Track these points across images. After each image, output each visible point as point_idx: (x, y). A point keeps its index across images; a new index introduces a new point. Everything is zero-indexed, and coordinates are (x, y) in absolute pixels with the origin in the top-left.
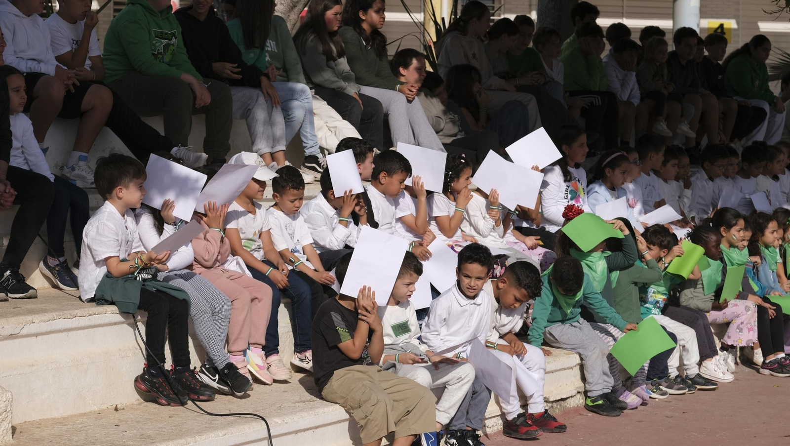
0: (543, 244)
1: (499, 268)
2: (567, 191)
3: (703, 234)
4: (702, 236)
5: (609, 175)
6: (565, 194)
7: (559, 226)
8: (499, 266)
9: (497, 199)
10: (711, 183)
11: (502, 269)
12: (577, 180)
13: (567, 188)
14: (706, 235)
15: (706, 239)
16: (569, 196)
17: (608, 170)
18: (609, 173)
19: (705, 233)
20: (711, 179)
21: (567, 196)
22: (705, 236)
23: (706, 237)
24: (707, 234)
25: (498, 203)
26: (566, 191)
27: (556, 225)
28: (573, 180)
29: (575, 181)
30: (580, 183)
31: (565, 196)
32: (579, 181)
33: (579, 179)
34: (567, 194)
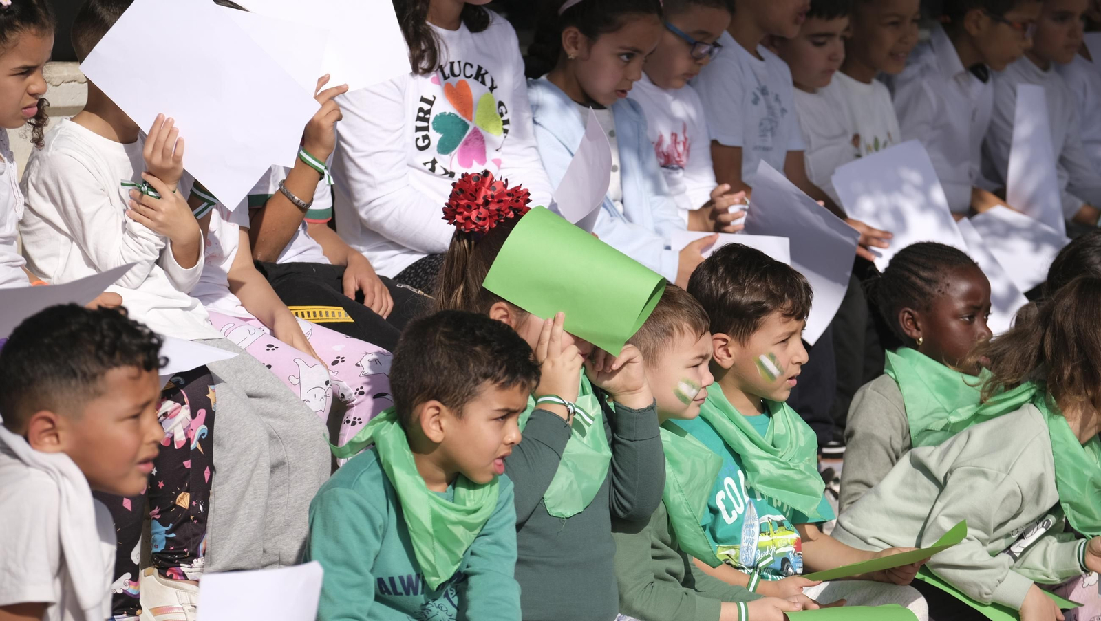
0: (349, 319)
1: (185, 412)
2: (427, 120)
3: (915, 269)
4: (914, 278)
5: (572, 53)
6: (418, 129)
7: (412, 252)
8: (183, 404)
9: (178, 160)
10: (977, 84)
11: (193, 415)
12: (473, 71)
13: (426, 107)
14: (925, 274)
15: (927, 288)
16: (435, 137)
17: (571, 35)
18: (575, 43)
19: (925, 268)
20: (980, 70)
21: (426, 137)
22: (921, 278)
23: (929, 281)
24: (932, 269)
25: (179, 173)
26: (419, 119)
27: (398, 247)
28: (454, 75)
29: (462, 77)
30: (483, 82)
31: (418, 139)
32: (480, 75)
33: (480, 68)
34: (426, 129)
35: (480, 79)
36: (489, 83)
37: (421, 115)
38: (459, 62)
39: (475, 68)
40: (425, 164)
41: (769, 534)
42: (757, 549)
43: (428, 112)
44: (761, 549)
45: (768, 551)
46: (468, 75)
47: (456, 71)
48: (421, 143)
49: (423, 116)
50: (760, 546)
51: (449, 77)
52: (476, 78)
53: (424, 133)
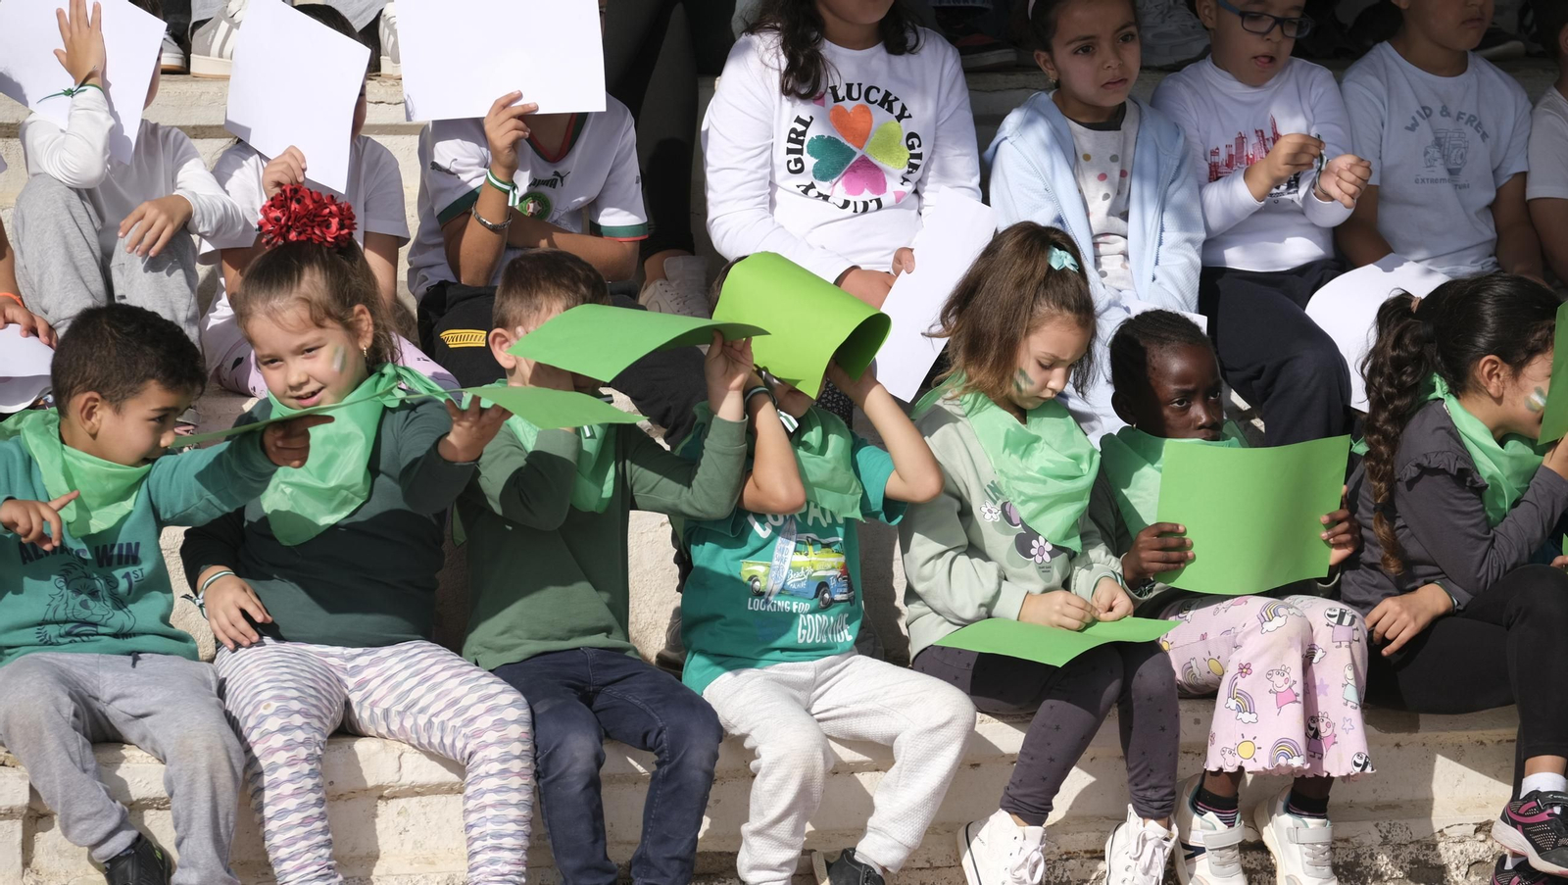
2: (799, 142)
16: (809, 162)
21: (798, 161)
28: (850, 98)
29: (862, 100)
30: (890, 110)
31: (789, 162)
32: (887, 102)
33: (888, 94)
34: (800, 152)
35: (886, 106)
36: (897, 110)
37: (793, 136)
38: (860, 85)
39: (882, 93)
40: (798, 186)
41: (807, 555)
42: (790, 568)
43: (803, 133)
44: (795, 569)
45: (802, 572)
46: (872, 99)
47: (855, 94)
48: (792, 166)
49: (796, 137)
50: (793, 565)
51: (843, 99)
52: (882, 105)
53: (797, 156)
